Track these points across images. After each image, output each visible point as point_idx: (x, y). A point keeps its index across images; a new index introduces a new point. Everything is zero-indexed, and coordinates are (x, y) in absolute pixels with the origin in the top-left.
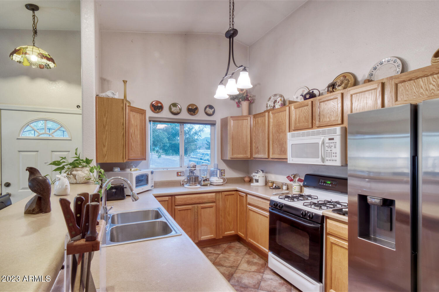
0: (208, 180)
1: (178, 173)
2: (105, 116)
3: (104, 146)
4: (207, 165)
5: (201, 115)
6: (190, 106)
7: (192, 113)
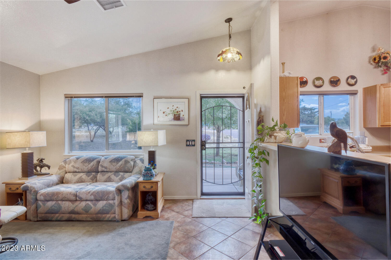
0: (354, 147)
1: (320, 140)
2: (284, 91)
3: (284, 115)
4: (353, 133)
5: (343, 87)
6: (332, 78)
7: (334, 84)
